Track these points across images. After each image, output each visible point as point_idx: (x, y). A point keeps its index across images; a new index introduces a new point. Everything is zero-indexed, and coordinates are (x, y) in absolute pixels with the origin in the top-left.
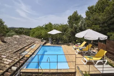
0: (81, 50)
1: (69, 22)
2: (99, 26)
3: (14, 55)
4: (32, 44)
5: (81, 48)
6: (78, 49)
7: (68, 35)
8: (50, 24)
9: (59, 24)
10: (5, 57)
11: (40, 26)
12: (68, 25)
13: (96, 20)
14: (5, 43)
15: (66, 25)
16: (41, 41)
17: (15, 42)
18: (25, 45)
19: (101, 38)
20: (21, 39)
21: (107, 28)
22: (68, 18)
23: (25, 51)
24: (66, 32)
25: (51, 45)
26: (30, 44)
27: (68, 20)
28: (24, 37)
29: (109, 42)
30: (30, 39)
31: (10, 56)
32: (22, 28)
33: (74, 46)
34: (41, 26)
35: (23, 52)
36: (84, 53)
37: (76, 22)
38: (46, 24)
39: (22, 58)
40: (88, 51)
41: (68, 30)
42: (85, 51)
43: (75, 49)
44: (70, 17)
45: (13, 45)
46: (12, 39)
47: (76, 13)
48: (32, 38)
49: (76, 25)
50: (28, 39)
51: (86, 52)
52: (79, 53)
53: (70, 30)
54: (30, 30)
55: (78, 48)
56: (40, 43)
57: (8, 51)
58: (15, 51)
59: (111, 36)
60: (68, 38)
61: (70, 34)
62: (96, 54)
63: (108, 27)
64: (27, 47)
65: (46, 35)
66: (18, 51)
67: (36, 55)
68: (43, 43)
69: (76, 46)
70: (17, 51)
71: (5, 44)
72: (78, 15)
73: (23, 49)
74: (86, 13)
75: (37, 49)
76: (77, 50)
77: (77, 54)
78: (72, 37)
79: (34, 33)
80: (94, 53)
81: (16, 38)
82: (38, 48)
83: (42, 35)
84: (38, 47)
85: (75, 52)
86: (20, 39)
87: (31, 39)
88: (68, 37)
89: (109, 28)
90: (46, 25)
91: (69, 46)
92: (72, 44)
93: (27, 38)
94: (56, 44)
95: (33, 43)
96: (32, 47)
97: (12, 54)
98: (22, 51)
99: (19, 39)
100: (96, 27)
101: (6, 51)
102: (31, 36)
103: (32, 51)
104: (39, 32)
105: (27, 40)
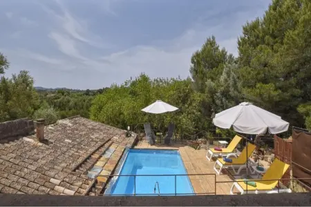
0: (228, 161)
1: (195, 71)
2: (273, 85)
3: (75, 177)
4: (106, 145)
5: (228, 155)
6: (222, 160)
7: (194, 113)
8: (145, 78)
9: (169, 79)
10: (57, 182)
11: (116, 86)
12: (193, 80)
13: (265, 66)
14: (45, 144)
15: (187, 83)
16: (124, 136)
17: (66, 140)
18: (92, 150)
19: (273, 128)
20: (77, 130)
21: (298, 92)
22: (193, 62)
23: (93, 165)
24: (186, 106)
25: (150, 147)
26: (102, 146)
27: (193, 65)
28: (83, 124)
29: (298, 136)
30: (98, 129)
31: (67, 180)
32: (65, 89)
33: (212, 151)
34: (119, 85)
35: (90, 169)
36: (236, 170)
37: (214, 73)
38: (134, 79)
39: (94, 186)
40: (245, 166)
41: (192, 98)
42: (238, 166)
43: (214, 159)
44: (197, 55)
45: (65, 149)
46: (58, 131)
47: (211, 43)
48: (102, 128)
49: (213, 84)
50: (93, 129)
51: (241, 167)
52: (224, 172)
53: (197, 97)
54: (85, 97)
55: (221, 154)
56: (125, 142)
57: (59, 168)
58: (73, 166)
59: (307, 118)
60: (192, 122)
61: (200, 111)
62: (264, 173)
63: (301, 88)
64: (96, 156)
65: (135, 114)
66: (80, 165)
67: (119, 176)
68: (132, 140)
69: (215, 149)
70: (77, 168)
71: (47, 146)
72: (217, 48)
73: (88, 161)
74: (239, 44)
75: (119, 161)
76: (217, 161)
77: (218, 173)
78: (203, 120)
79: (101, 108)
80: (259, 172)
81: (64, 127)
82: (121, 157)
83: (122, 114)
84: (120, 155)
85: (215, 168)
86: (76, 132)
87: (101, 131)
88: (194, 120)
89: (303, 91)
90: (134, 84)
91: (197, 151)
92: (205, 143)
93: (91, 127)
94: (163, 145)
95: (107, 142)
96: (108, 155)
97: (70, 176)
98: (88, 165)
99: (73, 130)
100: (267, 88)
101: (56, 167)
102: (93, 117)
103: (108, 166)
104: (114, 104)
105: (93, 135)
